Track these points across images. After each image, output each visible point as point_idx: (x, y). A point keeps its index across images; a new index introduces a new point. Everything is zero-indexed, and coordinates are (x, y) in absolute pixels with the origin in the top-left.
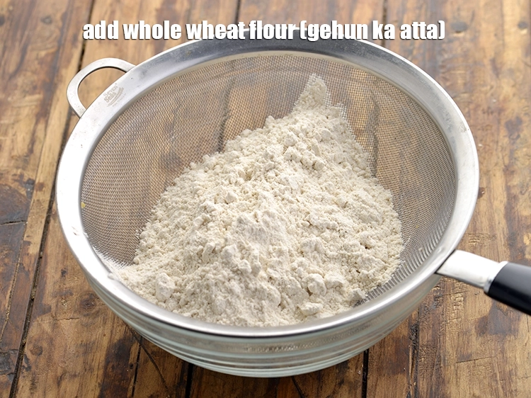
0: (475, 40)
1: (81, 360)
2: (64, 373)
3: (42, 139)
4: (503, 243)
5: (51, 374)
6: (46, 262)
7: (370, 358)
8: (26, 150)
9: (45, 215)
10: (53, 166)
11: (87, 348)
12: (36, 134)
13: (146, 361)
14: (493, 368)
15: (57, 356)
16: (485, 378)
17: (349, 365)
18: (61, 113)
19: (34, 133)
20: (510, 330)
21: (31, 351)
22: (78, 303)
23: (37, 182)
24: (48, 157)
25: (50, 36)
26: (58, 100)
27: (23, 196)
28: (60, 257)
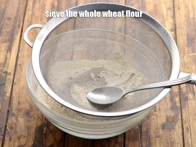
1: (27, 132)
2: (21, 135)
3: (9, 58)
4: (169, 100)
5: (16, 136)
6: (13, 99)
7: (126, 135)
8: (4, 61)
9: (12, 83)
10: (14, 67)
11: (28, 128)
12: (7, 56)
13: (49, 133)
14: (167, 140)
15: (18, 130)
16: (165, 143)
17: (119, 137)
18: (15, 50)
19: (6, 56)
20: (173, 128)
21: (9, 128)
22: (24, 113)
23: (8, 72)
24: (12, 64)
25: (11, 24)
26: (14, 45)
27: (4, 76)
28: (18, 97)
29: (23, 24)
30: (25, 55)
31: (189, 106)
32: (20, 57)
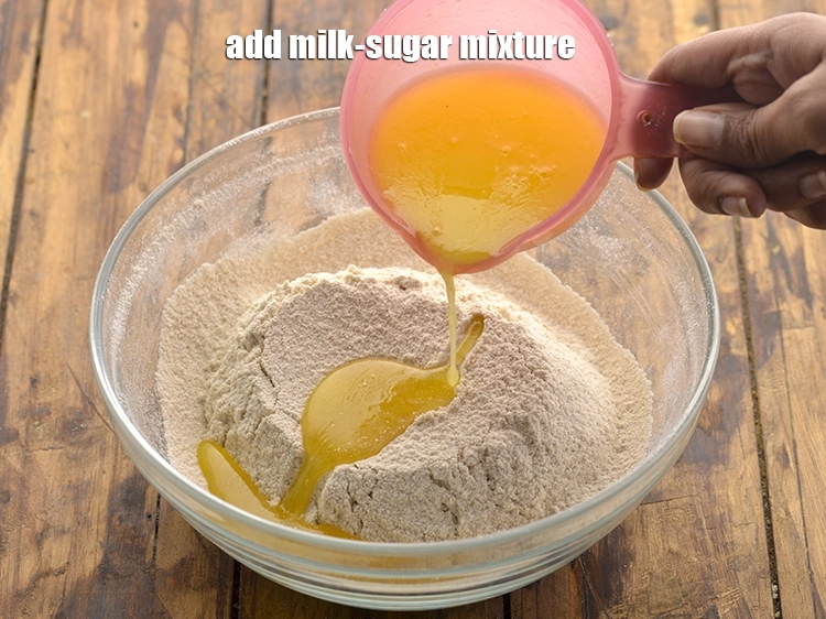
0: (631, 41)
1: (71, 508)
2: (47, 527)
5: (25, 530)
10: (6, 225)
11: (78, 492)
13: (171, 509)
14: (695, 512)
15: (33, 503)
16: (684, 525)
18: (11, 149)
20: (717, 456)
22: (60, 425)
28: (27, 359)
29: (42, 31)
30: (57, 171)
31: (787, 354)
32: (32, 181)
